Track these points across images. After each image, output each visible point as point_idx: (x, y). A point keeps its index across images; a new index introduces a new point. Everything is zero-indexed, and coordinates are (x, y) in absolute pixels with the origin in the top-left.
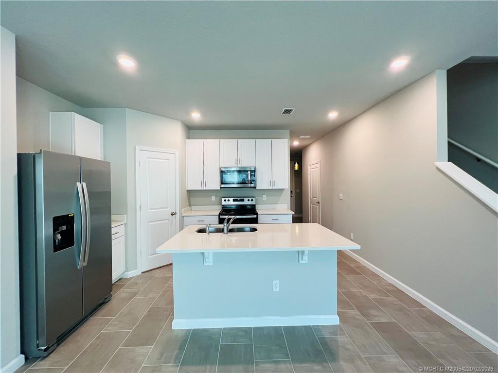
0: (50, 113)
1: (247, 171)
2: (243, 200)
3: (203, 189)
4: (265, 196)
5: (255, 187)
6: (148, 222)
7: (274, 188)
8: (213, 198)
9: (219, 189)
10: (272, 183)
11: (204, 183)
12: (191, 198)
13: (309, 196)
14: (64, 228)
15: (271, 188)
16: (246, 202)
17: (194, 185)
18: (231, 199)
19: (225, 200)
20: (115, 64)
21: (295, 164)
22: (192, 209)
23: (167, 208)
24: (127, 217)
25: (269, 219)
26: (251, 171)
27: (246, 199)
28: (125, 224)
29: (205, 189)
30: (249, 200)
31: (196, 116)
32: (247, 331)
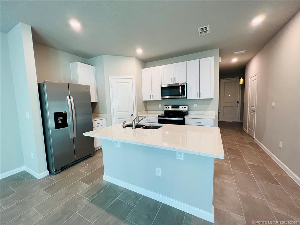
0: (71, 64)
1: (179, 86)
2: (178, 108)
3: (151, 100)
4: (196, 104)
5: (186, 98)
6: (118, 119)
7: (201, 98)
8: (160, 106)
9: (161, 99)
10: (200, 94)
11: (152, 96)
12: (148, 106)
13: (248, 105)
14: (62, 118)
15: (198, 98)
16: (181, 109)
17: (146, 98)
18: (170, 107)
19: (166, 108)
20: (69, 26)
21: (240, 78)
22: (148, 113)
23: (129, 111)
24: (107, 115)
25: (193, 122)
26: (182, 86)
27: (181, 107)
28: (106, 119)
29: (153, 100)
30: (182, 108)
31: (140, 51)
32: (137, 196)
